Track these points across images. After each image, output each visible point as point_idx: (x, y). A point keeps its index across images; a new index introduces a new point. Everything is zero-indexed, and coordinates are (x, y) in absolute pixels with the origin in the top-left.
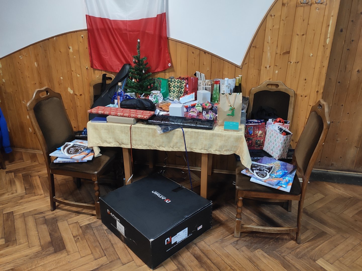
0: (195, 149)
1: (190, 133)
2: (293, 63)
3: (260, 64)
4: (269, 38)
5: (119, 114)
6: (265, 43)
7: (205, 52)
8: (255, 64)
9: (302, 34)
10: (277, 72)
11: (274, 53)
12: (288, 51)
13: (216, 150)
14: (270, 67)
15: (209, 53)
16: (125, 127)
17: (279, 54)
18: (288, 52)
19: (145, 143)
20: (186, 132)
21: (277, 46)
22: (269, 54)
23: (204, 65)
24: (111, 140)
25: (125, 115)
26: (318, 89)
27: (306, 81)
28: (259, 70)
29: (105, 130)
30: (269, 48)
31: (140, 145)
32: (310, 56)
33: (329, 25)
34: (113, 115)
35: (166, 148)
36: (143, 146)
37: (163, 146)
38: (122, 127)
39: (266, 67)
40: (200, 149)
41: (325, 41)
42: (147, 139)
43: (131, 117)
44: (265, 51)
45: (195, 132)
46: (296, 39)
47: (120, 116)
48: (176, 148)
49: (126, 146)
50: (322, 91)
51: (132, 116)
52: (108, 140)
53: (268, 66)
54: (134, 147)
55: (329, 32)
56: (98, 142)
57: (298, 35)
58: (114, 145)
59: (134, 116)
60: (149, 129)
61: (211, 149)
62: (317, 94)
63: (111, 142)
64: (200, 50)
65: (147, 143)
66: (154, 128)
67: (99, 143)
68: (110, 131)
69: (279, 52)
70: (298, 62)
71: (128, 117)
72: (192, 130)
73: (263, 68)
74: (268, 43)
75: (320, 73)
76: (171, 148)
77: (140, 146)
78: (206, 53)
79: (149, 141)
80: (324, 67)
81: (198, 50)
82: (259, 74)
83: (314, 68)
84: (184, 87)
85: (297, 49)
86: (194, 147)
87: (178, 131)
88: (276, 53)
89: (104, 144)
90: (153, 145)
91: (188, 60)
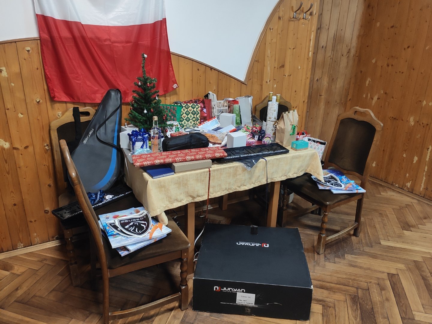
0: (276, 178)
1: (273, 161)
2: (287, 76)
3: (262, 79)
4: (268, 52)
5: (188, 158)
6: (266, 57)
7: (212, 68)
8: (258, 78)
9: (293, 48)
10: (275, 86)
11: (273, 68)
12: (283, 64)
13: (294, 173)
14: (270, 81)
15: (215, 69)
16: (201, 173)
17: (277, 68)
18: (283, 66)
19: (224, 187)
20: (269, 161)
21: (275, 60)
22: (269, 68)
23: (210, 83)
24: (182, 196)
25: (197, 157)
26: (304, 99)
27: (296, 92)
28: (262, 85)
29: (175, 184)
30: (269, 62)
31: (219, 191)
32: (299, 69)
33: (311, 40)
34: (179, 161)
35: (247, 186)
36: (221, 192)
37: (245, 184)
38: (197, 174)
39: (267, 82)
40: (280, 176)
41: (308, 55)
42: (226, 182)
43: (206, 159)
44: (266, 65)
45: (277, 159)
46: (289, 52)
47: (192, 160)
48: (257, 183)
49: (202, 198)
50: (306, 101)
51: (208, 157)
52: (179, 198)
53: (268, 81)
54: (211, 196)
55: (311, 46)
56: (165, 204)
57: (290, 49)
58: (186, 201)
59: (210, 156)
60: (230, 167)
61: (289, 174)
62: (304, 104)
63: (183, 199)
64: (206, 66)
65: (227, 186)
66: (236, 166)
67: (166, 206)
68: (181, 183)
69: (276, 66)
70: (291, 75)
71: (203, 159)
72: (274, 158)
73: (264, 82)
74: (268, 57)
75: (305, 84)
76: (252, 184)
77: (219, 193)
78: (213, 70)
79: (229, 183)
80: (308, 78)
81: (204, 66)
82: (262, 89)
83: (302, 80)
84: (200, 112)
85: (290, 62)
86: (275, 177)
87: (260, 162)
88: (275, 67)
89: (174, 204)
90: (233, 187)
91: (193, 79)
